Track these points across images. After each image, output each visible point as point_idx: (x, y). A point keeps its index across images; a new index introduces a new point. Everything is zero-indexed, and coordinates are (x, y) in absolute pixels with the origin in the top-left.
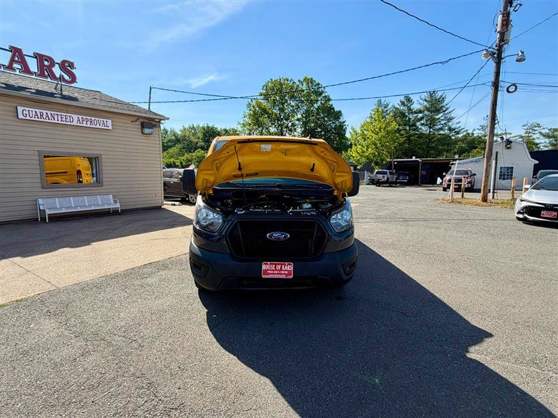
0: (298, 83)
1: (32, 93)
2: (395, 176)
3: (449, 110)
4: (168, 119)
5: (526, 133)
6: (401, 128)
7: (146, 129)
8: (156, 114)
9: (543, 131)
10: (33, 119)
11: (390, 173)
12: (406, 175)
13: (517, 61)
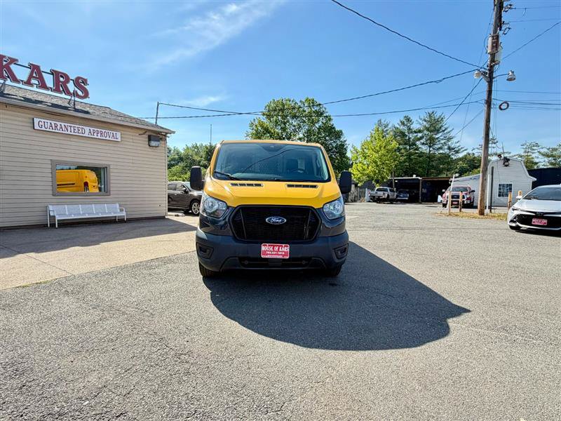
0: (299, 104)
1: (48, 106)
2: (396, 194)
3: (449, 130)
4: (174, 132)
5: (525, 152)
6: (401, 147)
7: (152, 142)
8: (163, 128)
9: (542, 151)
10: (48, 130)
11: (390, 190)
12: (408, 192)
13: (508, 80)
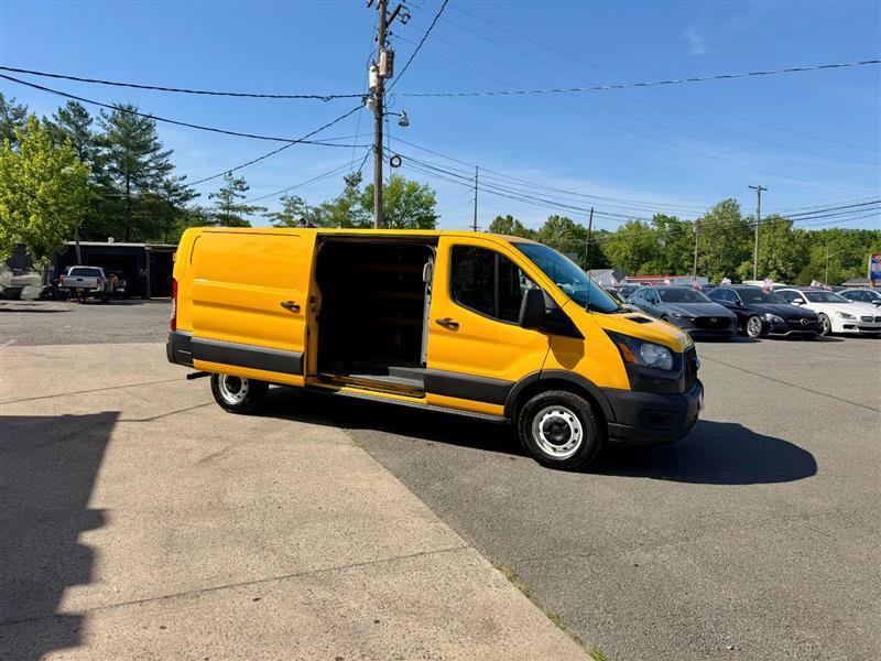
3: (163, 150)
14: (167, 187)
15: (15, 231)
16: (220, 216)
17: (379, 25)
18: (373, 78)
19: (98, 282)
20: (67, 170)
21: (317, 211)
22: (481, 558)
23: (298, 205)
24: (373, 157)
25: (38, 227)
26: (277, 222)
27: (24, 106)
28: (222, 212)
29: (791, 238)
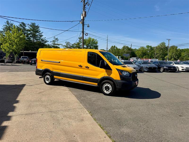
3: (41, 32)
14: (42, 40)
15: (10, 49)
16: (53, 46)
17: (83, 6)
18: (82, 17)
19: (27, 60)
20: (21, 36)
21: (73, 45)
22: (85, 109)
23: (69, 44)
24: (82, 34)
25: (15, 48)
26: (65, 47)
27: (13, 23)
28: (53, 45)
29: (177, 51)
